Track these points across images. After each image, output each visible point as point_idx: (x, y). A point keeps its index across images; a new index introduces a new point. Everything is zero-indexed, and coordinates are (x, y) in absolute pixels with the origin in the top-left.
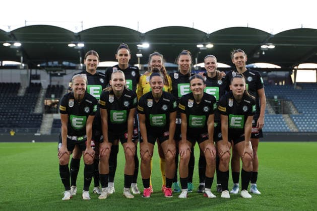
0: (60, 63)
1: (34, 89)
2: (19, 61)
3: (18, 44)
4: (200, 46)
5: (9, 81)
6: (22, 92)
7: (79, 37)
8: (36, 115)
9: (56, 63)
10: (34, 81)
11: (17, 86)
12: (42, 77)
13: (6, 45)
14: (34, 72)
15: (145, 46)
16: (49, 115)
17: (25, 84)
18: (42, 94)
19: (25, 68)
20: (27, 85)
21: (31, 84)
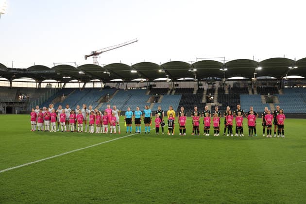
0: (213, 78)
1: (201, 91)
3: (195, 70)
4: (290, 68)
5: (189, 87)
6: (195, 93)
8: (202, 103)
9: (211, 78)
10: (200, 87)
11: (193, 89)
15: (260, 68)
16: (209, 104)
17: (196, 89)
18: (205, 93)
20: (197, 89)
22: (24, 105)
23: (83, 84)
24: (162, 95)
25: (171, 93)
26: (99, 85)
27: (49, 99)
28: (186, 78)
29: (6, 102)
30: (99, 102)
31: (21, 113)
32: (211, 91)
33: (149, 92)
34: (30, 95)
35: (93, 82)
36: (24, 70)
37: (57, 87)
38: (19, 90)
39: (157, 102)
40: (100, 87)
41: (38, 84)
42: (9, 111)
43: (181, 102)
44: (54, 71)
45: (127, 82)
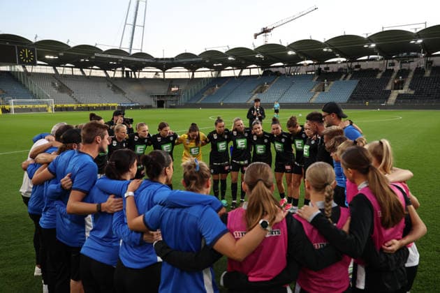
0: (408, 54)
2: (376, 54)
3: (373, 45)
6: (379, 76)
7: (418, 35)
8: (386, 91)
9: (405, 54)
10: (389, 68)
11: (377, 71)
12: (396, 64)
13: (366, 46)
14: (390, 61)
16: (396, 91)
17: (382, 71)
18: (393, 77)
19: (382, 59)
20: (384, 70)
21: (387, 70)
22: (174, 98)
23: (239, 71)
24: (333, 81)
25: (345, 77)
26: (256, 71)
27: (201, 90)
28: (371, 57)
29: (158, 96)
30: (253, 93)
31: (171, 107)
32: (403, 73)
33: (316, 78)
34: (183, 87)
35: (250, 68)
36: (172, 59)
37: (210, 76)
38: (172, 82)
39: (324, 91)
40: (258, 74)
41: (191, 74)
42: (160, 105)
43: (355, 90)
44: (201, 59)
45: (291, 66)
